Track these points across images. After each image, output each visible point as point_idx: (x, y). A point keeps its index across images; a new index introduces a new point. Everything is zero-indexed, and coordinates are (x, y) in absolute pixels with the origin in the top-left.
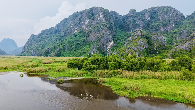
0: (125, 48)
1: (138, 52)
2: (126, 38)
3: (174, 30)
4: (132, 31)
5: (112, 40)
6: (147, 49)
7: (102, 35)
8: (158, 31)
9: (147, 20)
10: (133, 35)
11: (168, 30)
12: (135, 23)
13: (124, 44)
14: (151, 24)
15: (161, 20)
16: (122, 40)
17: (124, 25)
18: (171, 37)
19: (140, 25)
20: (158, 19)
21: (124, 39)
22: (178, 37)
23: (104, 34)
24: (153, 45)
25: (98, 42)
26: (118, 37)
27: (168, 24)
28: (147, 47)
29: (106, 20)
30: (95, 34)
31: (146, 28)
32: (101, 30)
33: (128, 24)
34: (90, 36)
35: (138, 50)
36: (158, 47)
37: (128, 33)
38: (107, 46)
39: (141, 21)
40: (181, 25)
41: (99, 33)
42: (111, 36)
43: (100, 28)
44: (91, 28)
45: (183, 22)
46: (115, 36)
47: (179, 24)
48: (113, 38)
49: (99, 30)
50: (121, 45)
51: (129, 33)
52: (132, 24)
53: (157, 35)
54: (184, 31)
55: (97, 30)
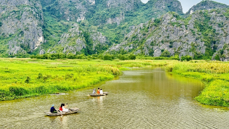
0: (62, 48)
1: (76, 52)
2: (60, 31)
3: (123, 24)
4: (68, 20)
5: (41, 34)
6: (85, 49)
7: (26, 26)
8: (105, 23)
9: (90, 5)
10: (70, 31)
11: (117, 23)
12: (73, 8)
13: (58, 41)
14: (97, 13)
15: (109, 7)
16: (55, 34)
17: (57, 9)
18: (119, 34)
19: (81, 12)
20: (105, 6)
21: (57, 33)
22: (125, 34)
23: (28, 24)
24: (92, 44)
25: (20, 35)
26: (49, 30)
27: (117, 15)
28: (85, 47)
29: (30, 2)
30: (13, 23)
31: (89, 17)
32: (24, 18)
33: (63, 9)
34: (3, 25)
35: (76, 50)
36: (96, 48)
37: (63, 23)
38: (34, 43)
39: (82, 5)
40: (133, 17)
41: (21, 22)
42: (40, 28)
43: (22, 14)
44: (4, 12)
45: (135, 13)
46: (44, 27)
47: (130, 15)
48: (43, 31)
49: (20, 17)
50: (55, 42)
51: (65, 23)
52: (69, 8)
53: (96, 34)
54: (132, 27)
55: (16, 18)
